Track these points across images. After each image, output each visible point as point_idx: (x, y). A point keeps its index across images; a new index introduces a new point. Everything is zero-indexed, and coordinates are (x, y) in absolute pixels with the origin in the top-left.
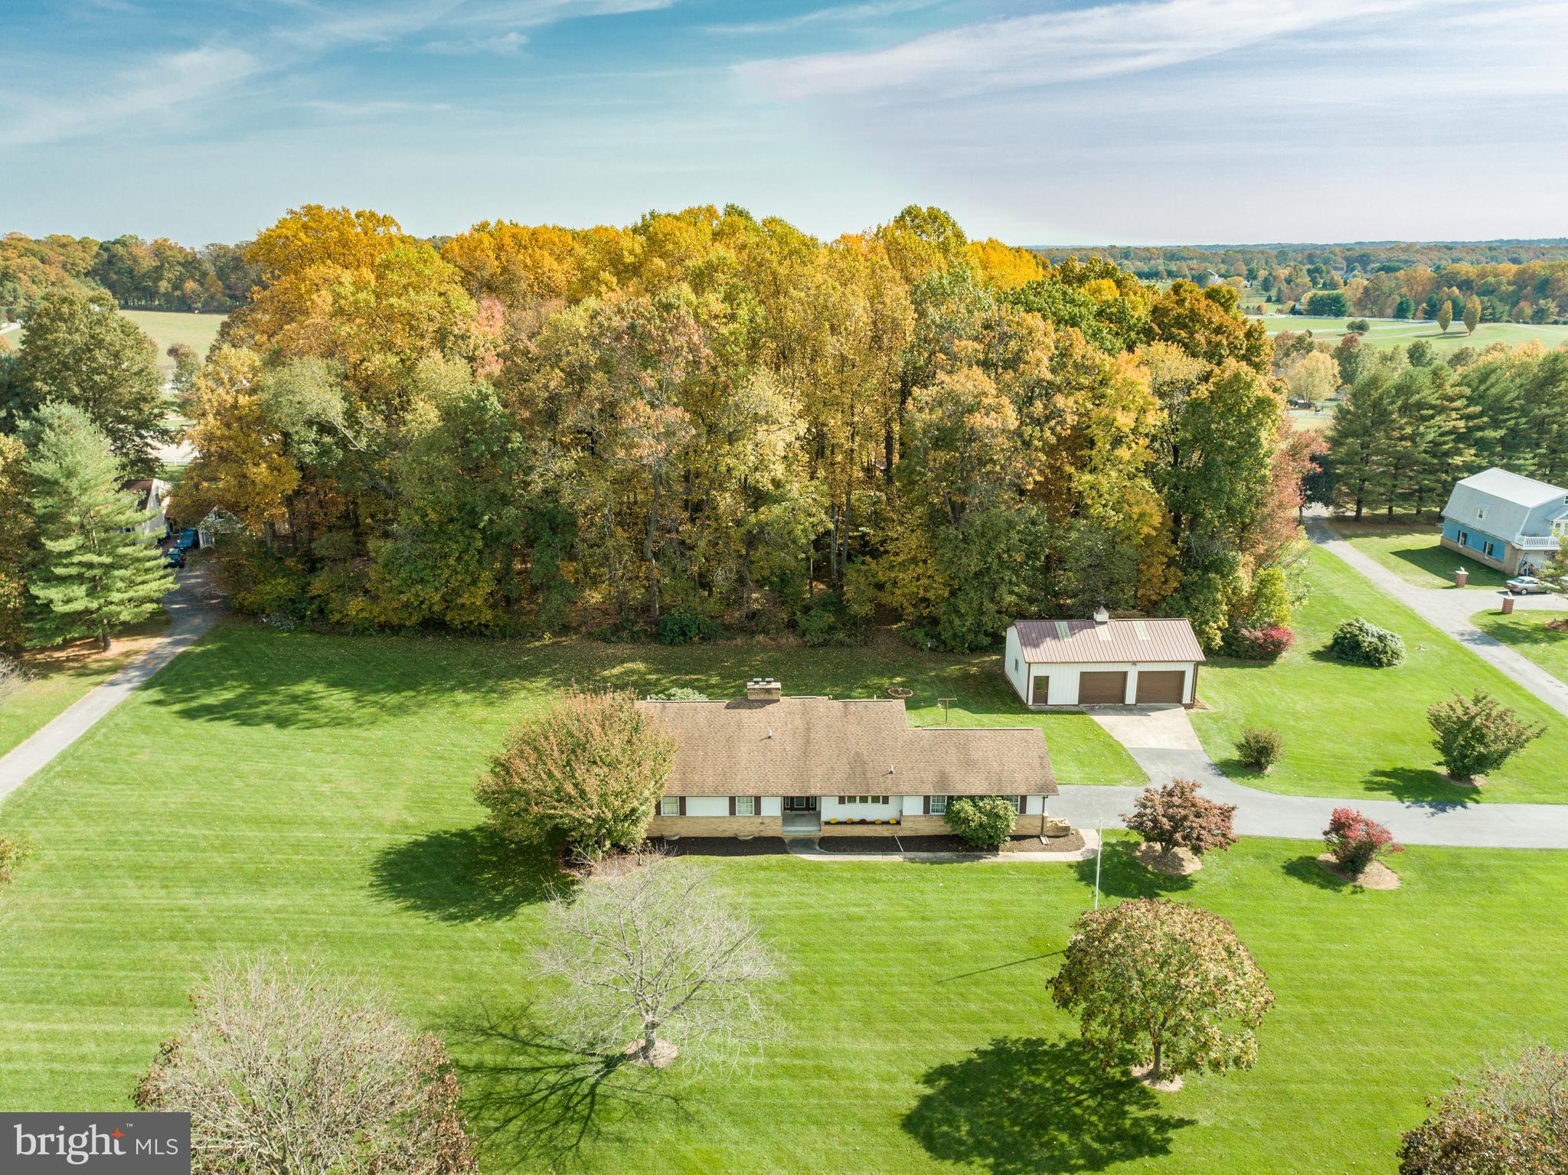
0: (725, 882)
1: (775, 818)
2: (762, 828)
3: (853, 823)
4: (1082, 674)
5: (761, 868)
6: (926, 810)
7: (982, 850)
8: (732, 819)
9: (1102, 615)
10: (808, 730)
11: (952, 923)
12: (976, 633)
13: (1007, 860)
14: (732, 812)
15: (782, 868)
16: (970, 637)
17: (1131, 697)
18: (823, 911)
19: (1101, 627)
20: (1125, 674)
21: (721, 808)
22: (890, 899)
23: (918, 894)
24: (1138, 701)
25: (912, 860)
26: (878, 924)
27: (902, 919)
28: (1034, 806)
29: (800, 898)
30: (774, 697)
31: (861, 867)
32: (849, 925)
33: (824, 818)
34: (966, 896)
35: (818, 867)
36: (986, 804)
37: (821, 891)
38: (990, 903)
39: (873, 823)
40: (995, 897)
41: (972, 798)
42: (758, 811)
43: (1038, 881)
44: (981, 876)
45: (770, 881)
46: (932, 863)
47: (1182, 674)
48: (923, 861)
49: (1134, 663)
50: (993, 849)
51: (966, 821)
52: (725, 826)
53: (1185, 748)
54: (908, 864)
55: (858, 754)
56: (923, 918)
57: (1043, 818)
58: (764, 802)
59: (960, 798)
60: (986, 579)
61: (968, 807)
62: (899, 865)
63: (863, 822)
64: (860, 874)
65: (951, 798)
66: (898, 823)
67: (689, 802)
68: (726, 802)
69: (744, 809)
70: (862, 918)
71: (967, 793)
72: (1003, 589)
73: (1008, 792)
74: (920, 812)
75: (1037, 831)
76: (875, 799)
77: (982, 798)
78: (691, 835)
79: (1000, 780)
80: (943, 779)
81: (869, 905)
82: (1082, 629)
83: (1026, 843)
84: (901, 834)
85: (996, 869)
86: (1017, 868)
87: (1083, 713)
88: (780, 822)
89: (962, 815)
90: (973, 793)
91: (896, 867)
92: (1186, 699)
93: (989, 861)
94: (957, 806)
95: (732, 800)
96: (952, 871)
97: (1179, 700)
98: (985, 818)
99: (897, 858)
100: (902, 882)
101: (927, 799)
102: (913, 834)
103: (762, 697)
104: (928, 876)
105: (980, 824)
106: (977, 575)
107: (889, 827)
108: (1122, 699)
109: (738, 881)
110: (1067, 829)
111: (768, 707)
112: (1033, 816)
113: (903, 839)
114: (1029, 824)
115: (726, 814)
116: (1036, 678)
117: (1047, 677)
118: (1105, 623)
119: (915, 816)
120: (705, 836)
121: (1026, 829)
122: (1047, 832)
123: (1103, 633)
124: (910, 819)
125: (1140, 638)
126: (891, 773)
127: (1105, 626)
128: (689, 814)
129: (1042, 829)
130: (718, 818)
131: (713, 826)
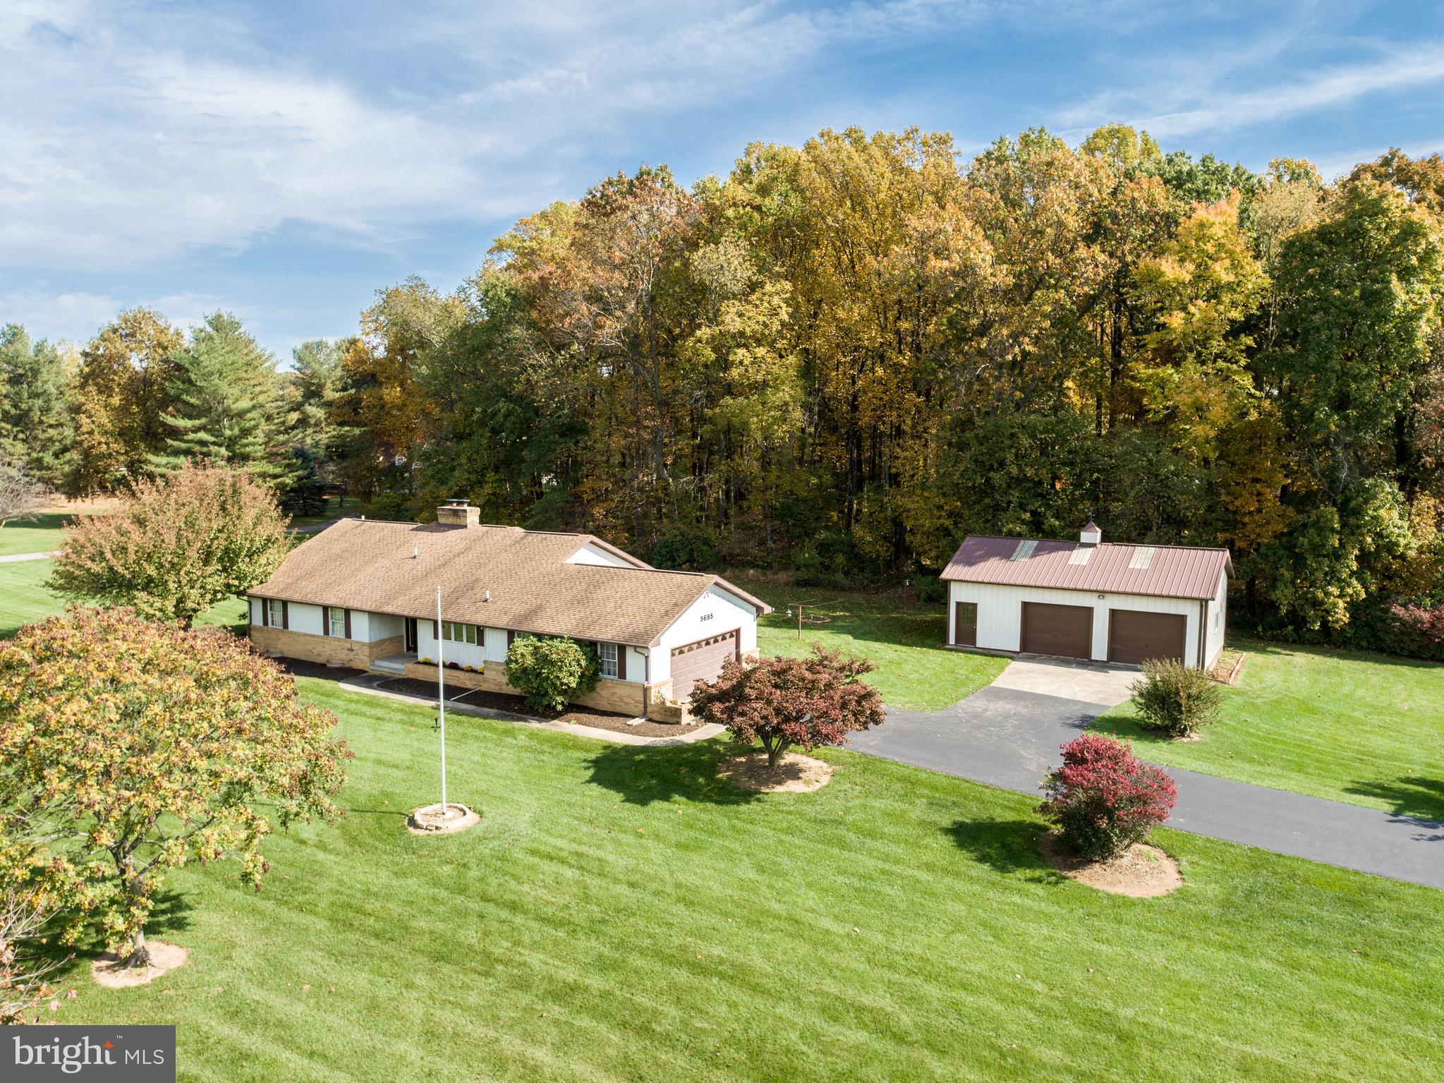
1: (363, 644)
2: (351, 656)
4: (1026, 606)
7: (535, 713)
8: (326, 640)
9: (1092, 535)
10: (460, 554)
13: (546, 727)
14: (326, 632)
17: (1100, 648)
19: (1083, 550)
20: (1089, 610)
21: (317, 622)
24: (1112, 656)
28: (635, 667)
33: (420, 657)
39: (464, 668)
42: (348, 633)
47: (1182, 619)
48: (450, 710)
49: (1102, 593)
50: (551, 715)
52: (320, 649)
53: (1087, 700)
57: (646, 689)
58: (353, 618)
63: (453, 666)
66: (483, 672)
67: (290, 610)
68: (320, 613)
69: (337, 626)
71: (539, 631)
75: (638, 710)
77: (550, 637)
78: (292, 655)
82: (1055, 550)
84: (483, 687)
86: (537, 735)
87: (1011, 658)
88: (367, 650)
93: (524, 724)
95: (326, 610)
99: (430, 703)
101: (511, 634)
102: (496, 689)
107: (472, 675)
108: (1088, 654)
110: (677, 713)
112: (632, 685)
114: (629, 696)
115: (321, 633)
116: (958, 604)
117: (975, 605)
118: (1093, 545)
119: (498, 664)
120: (303, 658)
121: (627, 704)
122: (653, 712)
123: (1080, 557)
124: (494, 666)
125: (1131, 566)
126: (486, 601)
127: (1091, 550)
128: (293, 626)
129: (645, 707)
130: (313, 636)
131: (310, 647)
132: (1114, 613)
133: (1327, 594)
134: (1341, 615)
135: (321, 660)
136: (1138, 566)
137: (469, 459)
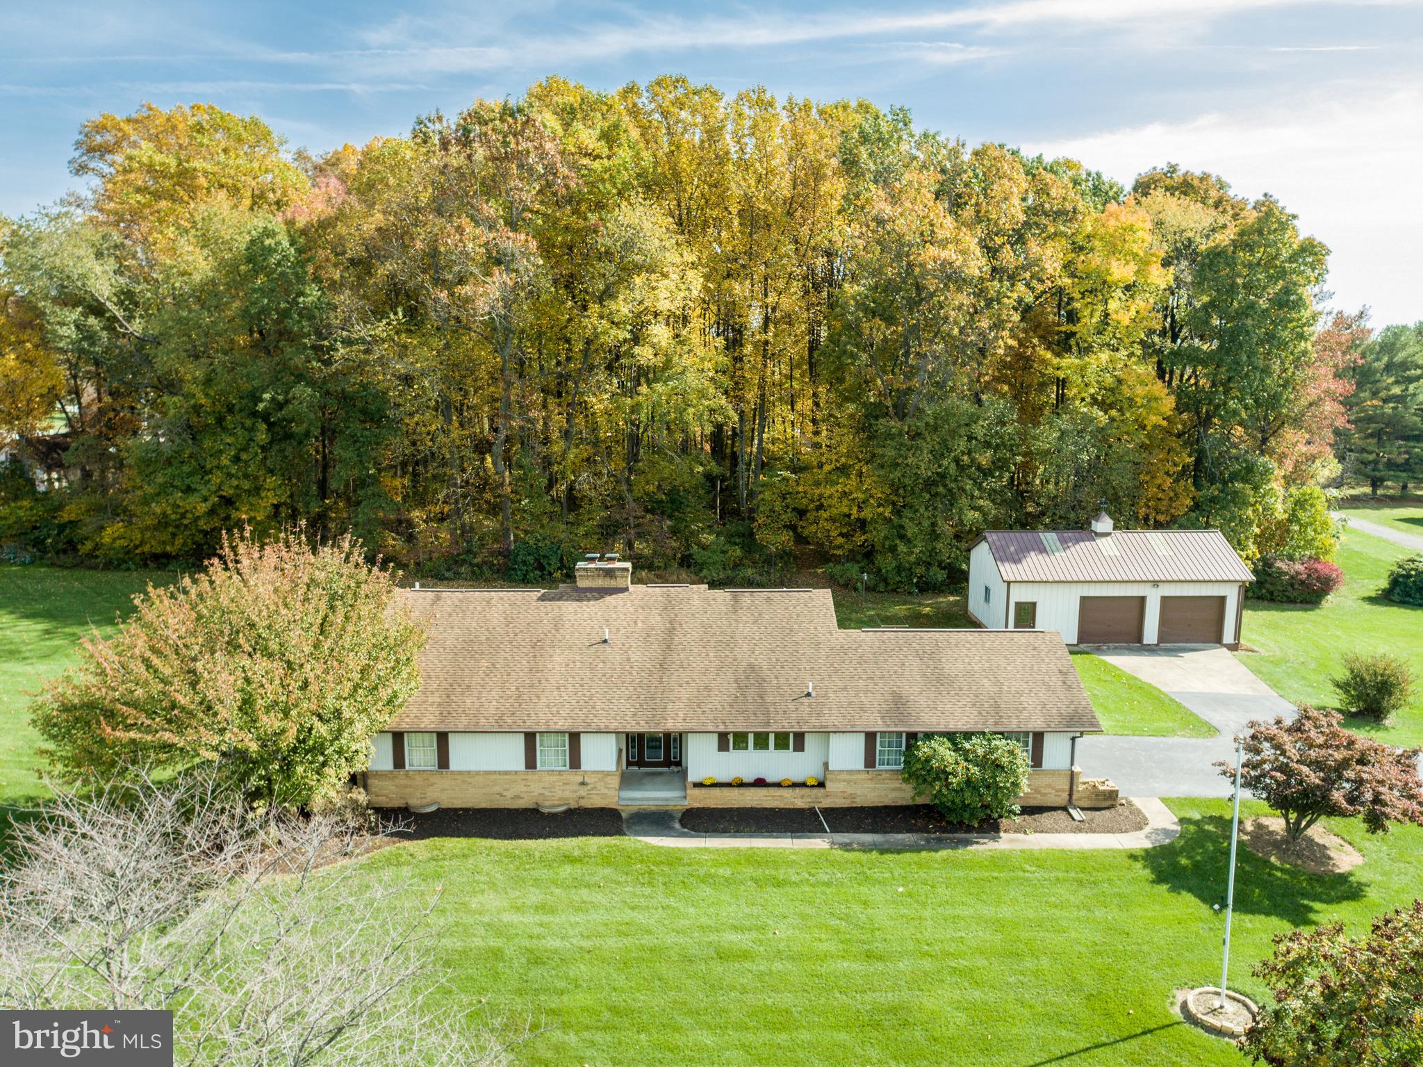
0: (492, 885)
1: (607, 774)
2: (583, 791)
3: (742, 785)
4: (1084, 600)
5: (569, 859)
6: (870, 761)
7: (970, 829)
8: (531, 776)
9: (1104, 524)
10: (671, 631)
11: (927, 964)
12: (928, 565)
13: (1018, 847)
14: (531, 763)
15: (606, 860)
16: (920, 570)
17: (1151, 633)
18: (670, 940)
19: (1103, 539)
20: (1142, 600)
21: (510, 754)
22: (804, 917)
23: (857, 908)
24: (1161, 639)
25: (847, 847)
26: (778, 966)
27: (823, 958)
28: (1055, 752)
29: (628, 915)
30: (620, 583)
31: (751, 858)
32: (718, 968)
33: (692, 777)
34: (950, 911)
35: (673, 859)
36: (977, 746)
37: (672, 901)
38: (998, 925)
39: (778, 785)
40: (1006, 912)
41: (950, 736)
42: (575, 762)
43: (1080, 883)
44: (973, 874)
45: (578, 883)
46: (883, 851)
47: (1222, 600)
48: (866, 848)
49: (1156, 583)
50: (990, 826)
51: (943, 774)
52: (518, 788)
53: (1250, 692)
54: (838, 853)
55: (751, 667)
56: (869, 956)
57: (1072, 775)
58: (586, 743)
59: (929, 736)
60: (941, 489)
61: (945, 753)
62: (821, 854)
63: (760, 783)
64: (749, 871)
65: (912, 736)
66: (821, 785)
67: (454, 743)
68: (519, 743)
69: (551, 756)
70: (745, 955)
71: (941, 728)
72: (964, 501)
73: (1013, 726)
74: (860, 765)
75: (1062, 799)
76: (782, 741)
77: (968, 735)
78: (458, 804)
79: (997, 707)
80: (898, 704)
81: (763, 928)
82: (1078, 542)
83: (1045, 819)
84: (827, 803)
85: (1000, 861)
86: (1038, 860)
87: (1087, 653)
88: (615, 781)
89: (935, 763)
90: (952, 727)
91: (816, 860)
92: (1228, 637)
93: (984, 848)
94: (924, 749)
95: (530, 738)
96: (919, 865)
97: (1218, 639)
98: (975, 770)
99: (819, 844)
100: (828, 884)
101: (870, 737)
102: (844, 803)
103: (600, 583)
104: (876, 873)
105: (968, 782)
106: (929, 484)
107: (805, 791)
108: (1139, 639)
109: (519, 882)
110: (1112, 795)
111: (610, 600)
112: (1054, 773)
113: (828, 812)
114: (1049, 786)
115: (521, 766)
117: (1034, 604)
118: (1108, 534)
119: (850, 772)
120: (483, 805)
121: (1045, 794)
122: (1079, 799)
123: (1107, 546)
124: (842, 777)
125: (1159, 553)
126: (809, 695)
127: (1108, 538)
128: (455, 763)
129: (1071, 795)
130: (506, 773)
131: (497, 789)
132: (1164, 600)
136: (1165, 553)
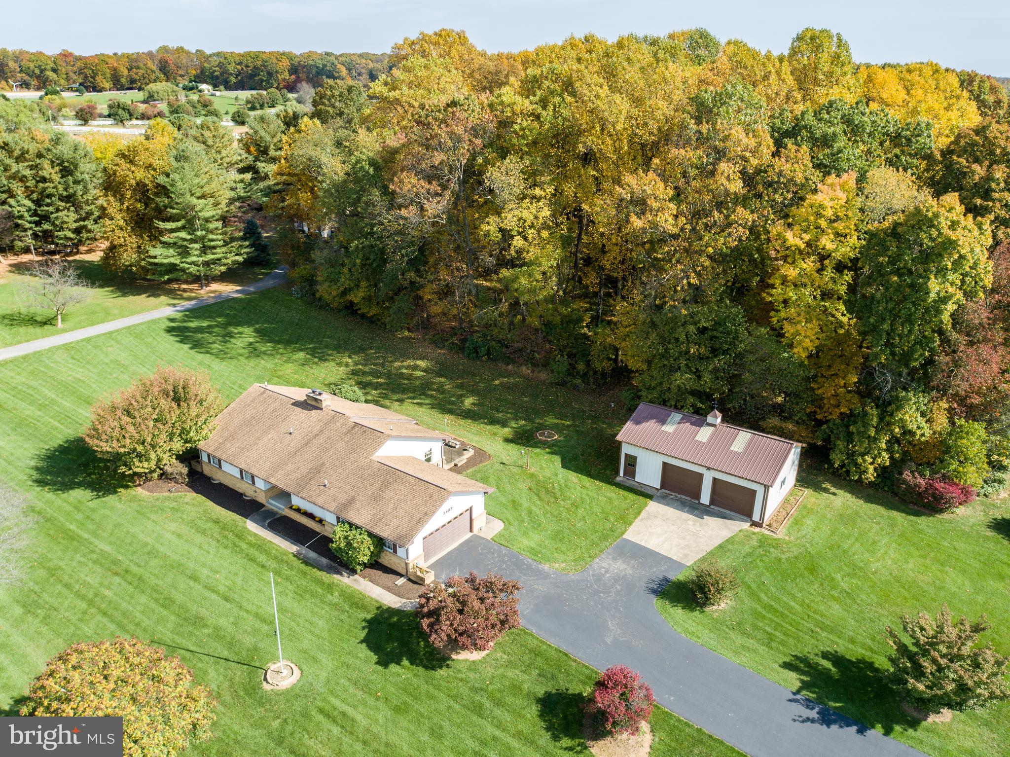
0: (183, 521)
1: (262, 491)
2: (256, 495)
3: (304, 513)
4: (665, 465)
8: (243, 482)
9: (716, 418)
13: (351, 583)
14: (242, 478)
15: (224, 526)
17: (705, 498)
18: (190, 563)
19: (708, 428)
20: (701, 475)
22: (236, 575)
23: (255, 580)
24: (713, 501)
25: (299, 555)
26: (199, 587)
27: (214, 591)
29: (195, 549)
30: (319, 406)
32: (183, 580)
33: (293, 503)
37: (213, 551)
39: (314, 519)
42: (253, 485)
43: (341, 609)
45: (203, 531)
47: (756, 492)
49: (709, 469)
52: (240, 485)
53: (675, 557)
54: (291, 556)
56: (226, 598)
57: (408, 564)
58: (256, 479)
59: (346, 522)
62: (286, 554)
63: (311, 516)
66: (324, 525)
67: (222, 463)
68: (238, 471)
69: (248, 480)
71: (353, 520)
75: (403, 572)
77: (357, 528)
78: (225, 483)
81: (218, 573)
82: (691, 424)
83: (385, 577)
84: (325, 533)
86: (345, 592)
87: (651, 497)
88: (264, 495)
91: (279, 556)
92: (756, 518)
93: (339, 578)
95: (241, 471)
96: (304, 574)
99: (294, 549)
100: (264, 567)
103: (314, 403)
104: (285, 570)
107: (319, 525)
108: (699, 497)
109: (191, 523)
110: (422, 579)
111: (313, 412)
112: (401, 560)
113: (321, 538)
114: (399, 563)
115: (239, 479)
116: (626, 455)
117: (636, 458)
118: (714, 426)
120: (231, 487)
121: (398, 567)
122: (411, 575)
123: (704, 434)
124: (329, 525)
125: (732, 448)
126: (325, 486)
127: (712, 428)
128: (223, 470)
129: (407, 573)
130: (236, 479)
131: (234, 483)
132: (715, 480)
133: (864, 461)
134: (871, 474)
135: (240, 491)
136: (736, 450)
137: (350, 270)
